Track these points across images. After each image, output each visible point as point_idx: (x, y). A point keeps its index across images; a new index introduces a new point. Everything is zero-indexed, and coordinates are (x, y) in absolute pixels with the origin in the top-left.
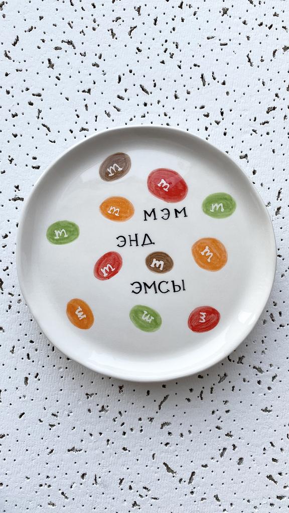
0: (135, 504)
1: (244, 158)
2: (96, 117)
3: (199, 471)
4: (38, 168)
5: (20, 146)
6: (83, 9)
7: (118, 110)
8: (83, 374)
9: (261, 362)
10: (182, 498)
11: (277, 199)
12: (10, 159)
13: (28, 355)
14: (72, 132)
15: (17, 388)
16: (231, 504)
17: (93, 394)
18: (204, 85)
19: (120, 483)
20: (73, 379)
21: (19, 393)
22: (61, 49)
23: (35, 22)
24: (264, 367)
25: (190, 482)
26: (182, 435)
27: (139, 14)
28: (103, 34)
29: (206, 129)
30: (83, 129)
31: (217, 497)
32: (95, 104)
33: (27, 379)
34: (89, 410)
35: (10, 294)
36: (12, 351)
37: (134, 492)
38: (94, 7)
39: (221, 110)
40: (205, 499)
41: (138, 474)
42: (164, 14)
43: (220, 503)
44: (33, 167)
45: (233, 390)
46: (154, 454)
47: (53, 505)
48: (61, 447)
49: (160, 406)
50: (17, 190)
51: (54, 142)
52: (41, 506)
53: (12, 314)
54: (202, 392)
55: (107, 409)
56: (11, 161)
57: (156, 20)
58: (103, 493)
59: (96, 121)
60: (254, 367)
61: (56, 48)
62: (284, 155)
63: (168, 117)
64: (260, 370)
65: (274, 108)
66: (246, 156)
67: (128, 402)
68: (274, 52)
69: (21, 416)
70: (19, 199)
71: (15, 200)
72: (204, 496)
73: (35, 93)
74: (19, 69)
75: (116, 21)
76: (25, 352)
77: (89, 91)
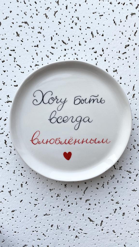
0: (76, 237)
1: (115, 71)
2: (42, 58)
3: (105, 220)
4: (17, 86)
5: (7, 76)
6: (31, 5)
7: (53, 54)
8: (47, 180)
9: (130, 169)
10: (98, 233)
11: (133, 90)
12: (3, 83)
13: (21, 174)
14: (31, 67)
15: (18, 189)
16: (121, 234)
17: (53, 189)
18: (93, 37)
19: (69, 228)
20: (43, 183)
21: (19, 191)
22: (22, 26)
23: (8, 14)
24: (132, 171)
25: (101, 225)
26: (95, 205)
27: (58, 5)
28: (41, 17)
29: (96, 59)
30: (36, 65)
31: (114, 231)
32: (41, 52)
33: (22, 185)
34: (52, 197)
35: (10, 146)
36: (14, 173)
37: (76, 232)
38: (36, 3)
39: (102, 49)
40: (108, 232)
41: (77, 223)
42: (71, 3)
43: (115, 234)
44: (15, 86)
45: (118, 182)
46: (83, 214)
47: (40, 239)
48: (40, 214)
49: (84, 192)
50: (8, 98)
51: (23, 73)
52: (34, 240)
53: (12, 156)
54: (103, 184)
55: (60, 195)
56: (4, 84)
57: (67, 7)
58: (62, 233)
59: (42, 60)
60: (127, 171)
61: (20, 26)
62: (135, 68)
63: (77, 55)
64: (130, 172)
65: (128, 45)
66: (116, 70)
67: (69, 192)
68: (127, 17)
69: (21, 202)
70: (10, 101)
71: (8, 102)
72: (108, 231)
73: (12, 50)
74: (3, 38)
75: (47, 9)
76: (20, 172)
77: (37, 46)
